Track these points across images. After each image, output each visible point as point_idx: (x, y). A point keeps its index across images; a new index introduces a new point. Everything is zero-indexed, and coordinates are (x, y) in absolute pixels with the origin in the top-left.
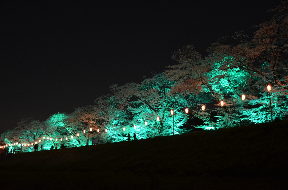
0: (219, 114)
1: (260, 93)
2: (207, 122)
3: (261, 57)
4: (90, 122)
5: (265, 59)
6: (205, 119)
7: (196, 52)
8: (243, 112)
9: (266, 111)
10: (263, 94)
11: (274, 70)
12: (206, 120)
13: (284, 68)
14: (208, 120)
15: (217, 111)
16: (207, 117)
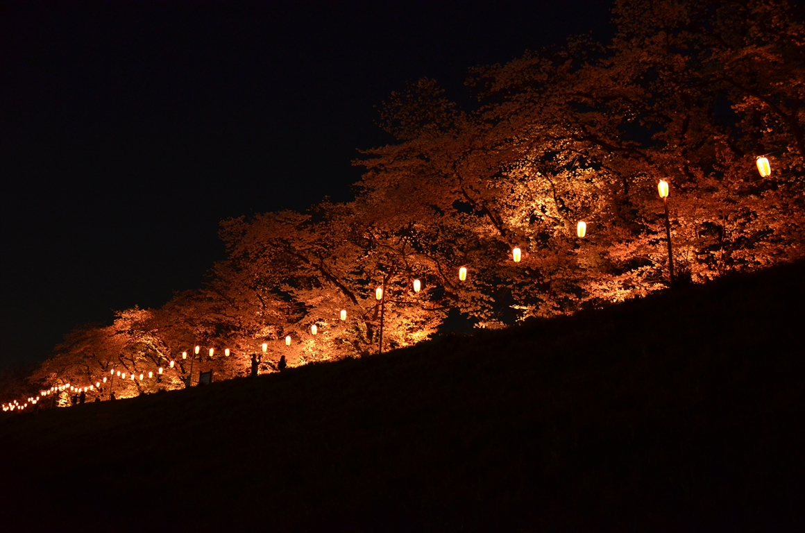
0: (518, 295)
2: (485, 322)
3: (645, 106)
4: (197, 329)
5: (656, 114)
6: (479, 313)
7: (448, 102)
8: (590, 289)
9: (660, 283)
10: (651, 227)
11: (684, 144)
12: (482, 316)
13: (716, 135)
14: (486, 316)
15: (514, 286)
16: (484, 308)
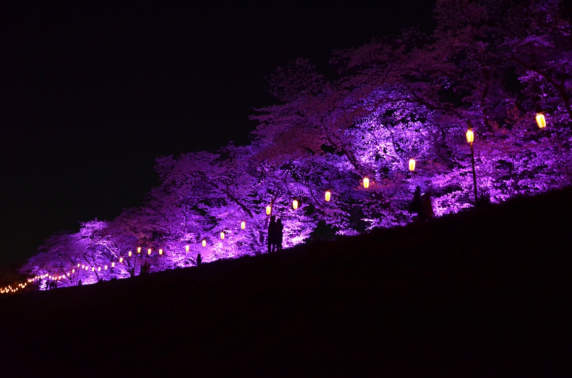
0: (367, 211)
1: (454, 160)
2: (343, 230)
3: (457, 77)
4: (139, 235)
5: (465, 83)
6: (339, 224)
7: (318, 75)
14: (344, 226)
16: (343, 220)
